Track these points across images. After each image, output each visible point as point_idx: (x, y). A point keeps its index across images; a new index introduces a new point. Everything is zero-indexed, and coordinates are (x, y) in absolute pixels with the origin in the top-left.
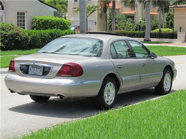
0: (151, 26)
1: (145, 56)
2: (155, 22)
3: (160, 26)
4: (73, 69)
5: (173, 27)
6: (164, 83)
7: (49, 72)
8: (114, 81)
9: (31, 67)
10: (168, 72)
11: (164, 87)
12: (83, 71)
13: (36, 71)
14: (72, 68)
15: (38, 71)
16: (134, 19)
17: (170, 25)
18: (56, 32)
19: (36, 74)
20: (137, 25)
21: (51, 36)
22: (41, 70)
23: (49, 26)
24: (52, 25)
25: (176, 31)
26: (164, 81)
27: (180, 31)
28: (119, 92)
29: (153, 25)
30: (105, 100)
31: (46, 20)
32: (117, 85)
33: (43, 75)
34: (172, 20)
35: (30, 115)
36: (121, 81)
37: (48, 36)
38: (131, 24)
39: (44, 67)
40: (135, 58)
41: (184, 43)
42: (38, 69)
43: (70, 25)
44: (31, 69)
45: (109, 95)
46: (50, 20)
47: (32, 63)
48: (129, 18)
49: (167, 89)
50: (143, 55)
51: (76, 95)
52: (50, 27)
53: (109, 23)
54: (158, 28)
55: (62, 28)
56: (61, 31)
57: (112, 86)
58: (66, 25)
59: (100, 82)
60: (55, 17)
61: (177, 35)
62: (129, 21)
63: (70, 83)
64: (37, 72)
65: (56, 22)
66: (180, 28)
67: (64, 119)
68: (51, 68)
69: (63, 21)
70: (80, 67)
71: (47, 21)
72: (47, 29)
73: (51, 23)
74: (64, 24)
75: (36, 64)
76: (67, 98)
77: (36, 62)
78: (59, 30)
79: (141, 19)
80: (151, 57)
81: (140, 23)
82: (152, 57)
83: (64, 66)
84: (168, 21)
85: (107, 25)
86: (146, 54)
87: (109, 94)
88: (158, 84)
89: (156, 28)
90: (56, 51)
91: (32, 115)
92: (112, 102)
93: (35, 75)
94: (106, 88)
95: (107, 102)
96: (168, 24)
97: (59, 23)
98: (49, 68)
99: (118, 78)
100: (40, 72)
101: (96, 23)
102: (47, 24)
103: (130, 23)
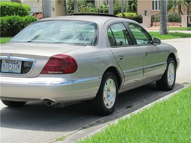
0: (114, 10)
1: (145, 42)
2: (117, 6)
3: (123, 10)
4: (64, 63)
5: (137, 11)
6: (168, 76)
7: (31, 68)
8: (115, 76)
9: (5, 63)
10: (172, 61)
11: (168, 81)
12: (77, 65)
13: (11, 67)
14: (62, 62)
15: (15, 68)
16: (94, 3)
17: (132, 8)
18: (15, 18)
19: (11, 71)
20: (98, 10)
21: (10, 24)
22: (19, 66)
23: (7, 12)
24: (10, 11)
25: (139, 15)
26: (168, 73)
27: (145, 15)
28: (120, 91)
29: (115, 10)
30: (105, 102)
31: (3, 6)
32: (118, 82)
33: (22, 73)
34: (135, 3)
35: (7, 129)
36: (123, 77)
37: (7, 23)
38: (92, 9)
39: (23, 62)
40: (137, 46)
41: (149, 27)
42: (14, 65)
43: (30, 10)
44: (4, 65)
45: (109, 96)
46: (7, 5)
47: (7, 57)
48: (89, 2)
49: (171, 83)
50: (143, 41)
51: (69, 99)
52: (8, 14)
53: (68, 9)
54: (121, 13)
55: (21, 14)
56: (21, 18)
57: (112, 83)
58: (25, 11)
59: (98, 79)
60: (13, 2)
61: (142, 19)
62: (89, 6)
63: (61, 83)
64: (13, 69)
65: (14, 7)
66: (146, 12)
67: (55, 132)
68: (33, 62)
69: (21, 7)
70: (73, 60)
71: (5, 7)
72: (5, 16)
73: (8, 9)
74: (23, 10)
75: (11, 57)
76: (57, 103)
77: (11, 55)
78: (18, 16)
79: (102, 3)
80: (152, 43)
81: (101, 7)
82: (154, 44)
83: (52, 59)
84: (130, 5)
85: (66, 10)
86: (145, 40)
87: (109, 94)
88: (161, 77)
89: (118, 12)
90: (32, 40)
91: (9, 129)
92: (113, 104)
93: (11, 73)
94: (106, 87)
95: (107, 105)
96: (130, 8)
97: (17, 9)
98: (31, 63)
99: (119, 73)
100: (17, 68)
101: (54, 9)
102: (4, 11)
103: (90, 8)
